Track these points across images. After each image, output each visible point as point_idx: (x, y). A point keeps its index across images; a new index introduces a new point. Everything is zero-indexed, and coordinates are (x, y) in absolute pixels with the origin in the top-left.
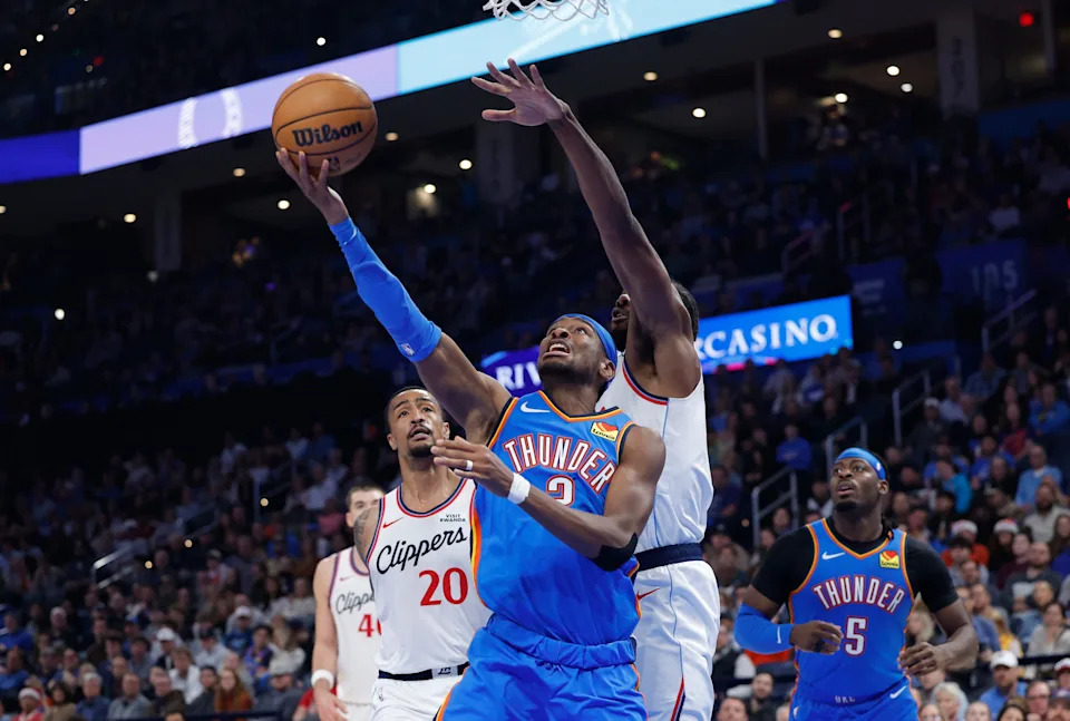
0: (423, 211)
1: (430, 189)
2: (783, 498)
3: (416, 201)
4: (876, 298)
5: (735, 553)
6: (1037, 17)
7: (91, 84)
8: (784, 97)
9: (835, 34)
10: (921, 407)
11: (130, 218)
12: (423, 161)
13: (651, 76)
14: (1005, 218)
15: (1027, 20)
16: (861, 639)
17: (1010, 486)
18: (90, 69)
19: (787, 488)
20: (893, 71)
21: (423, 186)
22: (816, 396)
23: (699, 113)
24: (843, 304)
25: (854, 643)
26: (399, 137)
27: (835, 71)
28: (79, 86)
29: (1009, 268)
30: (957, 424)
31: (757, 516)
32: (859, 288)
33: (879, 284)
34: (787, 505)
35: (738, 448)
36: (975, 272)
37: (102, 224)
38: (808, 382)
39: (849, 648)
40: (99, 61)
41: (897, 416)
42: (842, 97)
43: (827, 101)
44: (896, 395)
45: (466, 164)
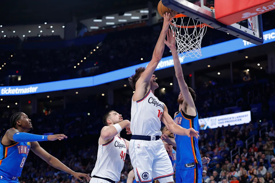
0: (163, 94)
1: (164, 89)
2: (237, 153)
3: (161, 92)
4: (256, 111)
7: (95, 67)
8: (236, 70)
9: (247, 57)
10: (265, 134)
11: (103, 95)
12: (163, 83)
13: (209, 66)
18: (95, 64)
19: (238, 151)
20: (259, 65)
21: (162, 88)
23: (219, 73)
24: (249, 112)
27: (247, 65)
28: (93, 68)
31: (232, 157)
32: (252, 109)
33: (256, 109)
37: (97, 96)
40: (97, 63)
41: (260, 136)
42: (248, 70)
43: (245, 71)
44: (260, 132)
45: (171, 84)
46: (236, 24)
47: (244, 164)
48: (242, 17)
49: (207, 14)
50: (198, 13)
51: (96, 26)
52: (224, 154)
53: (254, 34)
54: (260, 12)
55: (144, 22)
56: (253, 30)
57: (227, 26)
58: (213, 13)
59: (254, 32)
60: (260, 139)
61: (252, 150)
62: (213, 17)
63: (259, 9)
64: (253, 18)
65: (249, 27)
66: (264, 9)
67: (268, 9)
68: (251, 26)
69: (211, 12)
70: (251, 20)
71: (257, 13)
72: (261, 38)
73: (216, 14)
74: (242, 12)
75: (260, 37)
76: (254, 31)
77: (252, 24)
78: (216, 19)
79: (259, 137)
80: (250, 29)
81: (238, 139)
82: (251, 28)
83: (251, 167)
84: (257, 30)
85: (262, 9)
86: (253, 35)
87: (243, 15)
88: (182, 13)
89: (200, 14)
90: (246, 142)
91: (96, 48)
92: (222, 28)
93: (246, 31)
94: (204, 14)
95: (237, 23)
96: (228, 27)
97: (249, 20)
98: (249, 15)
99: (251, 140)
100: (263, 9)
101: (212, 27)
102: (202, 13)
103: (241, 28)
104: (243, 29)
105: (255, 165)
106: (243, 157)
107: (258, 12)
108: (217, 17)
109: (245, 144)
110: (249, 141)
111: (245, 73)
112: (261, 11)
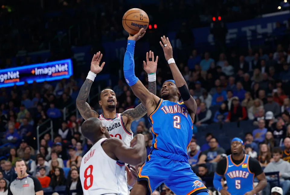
2: (48, 129)
4: (82, 59)
5: (31, 149)
16: (239, 185)
19: (49, 126)
22: (60, 93)
25: (238, 186)
31: (38, 136)
32: (76, 56)
33: (83, 54)
34: (49, 132)
36: (117, 50)
38: (57, 88)
39: (237, 187)
47: (59, 148)
52: (27, 132)
61: (74, 125)
81: (52, 106)
83: (72, 152)
105: (79, 150)
109: (62, 113)
110: (69, 110)
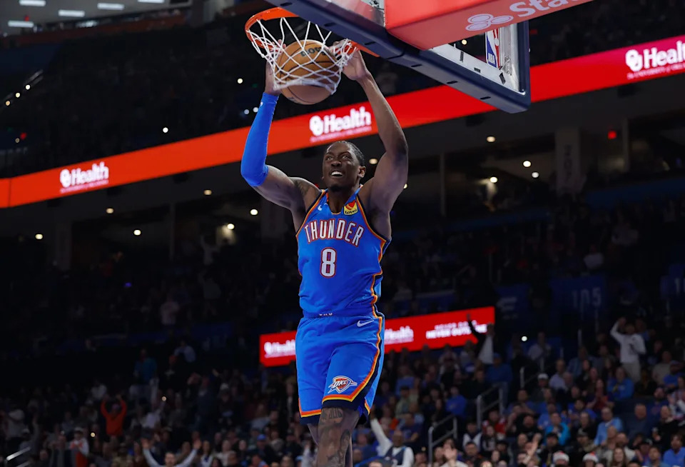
0: (226, 240)
1: (231, 226)
2: (449, 433)
3: (221, 234)
4: (511, 308)
6: (619, 133)
7: (18, 150)
8: (458, 178)
9: (491, 139)
10: (536, 379)
11: (39, 237)
12: (227, 208)
14: (594, 259)
15: (612, 136)
17: (592, 432)
19: (451, 428)
20: (527, 164)
21: (227, 225)
22: (471, 369)
24: (490, 311)
26: (213, 193)
27: (490, 163)
28: (11, 151)
29: (596, 291)
30: (561, 391)
31: (431, 445)
33: (513, 300)
35: (420, 401)
36: (575, 295)
37: (21, 239)
40: (23, 136)
41: (522, 384)
42: (494, 180)
43: (485, 182)
44: (522, 371)
45: (254, 212)
46: (447, 46)
48: (467, 28)
49: (361, 13)
50: (333, 10)
51: (25, 19)
53: (503, 81)
54: (520, 16)
55: (177, 12)
56: (500, 68)
57: (419, 50)
58: (378, 9)
59: (502, 74)
60: (522, 394)
62: (379, 21)
63: (518, 7)
64: (501, 30)
65: (490, 58)
66: (533, 7)
67: (548, 8)
68: (495, 53)
69: (374, 5)
70: (496, 35)
71: (512, 18)
72: (524, 94)
73: (387, 13)
74: (464, 12)
75: (521, 91)
76: (502, 71)
77: (497, 48)
78: (388, 28)
79: (519, 389)
80: (492, 64)
81: (454, 391)
82: (493, 62)
84: (511, 68)
85: (528, 6)
86: (499, 81)
87: (469, 20)
88: (283, 5)
89: (339, 13)
90: (479, 399)
91: (22, 90)
92: (405, 57)
93: (479, 71)
94: (349, 13)
95: (452, 44)
96: (422, 54)
97: (490, 35)
98: (489, 21)
99: (495, 395)
100: (531, 5)
101: (373, 54)
102: (343, 10)
103: (462, 59)
104: (470, 63)
106: (471, 446)
107: (515, 14)
108: (391, 24)
109: (474, 406)
110: (487, 400)
111: (484, 187)
112: (526, 12)
